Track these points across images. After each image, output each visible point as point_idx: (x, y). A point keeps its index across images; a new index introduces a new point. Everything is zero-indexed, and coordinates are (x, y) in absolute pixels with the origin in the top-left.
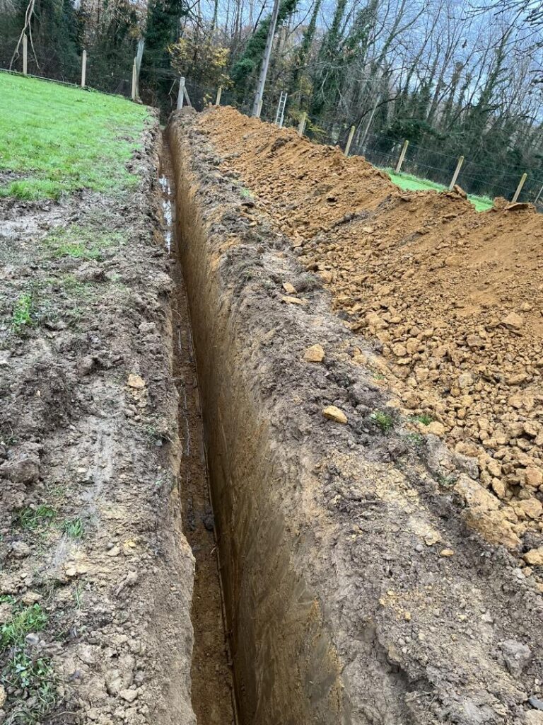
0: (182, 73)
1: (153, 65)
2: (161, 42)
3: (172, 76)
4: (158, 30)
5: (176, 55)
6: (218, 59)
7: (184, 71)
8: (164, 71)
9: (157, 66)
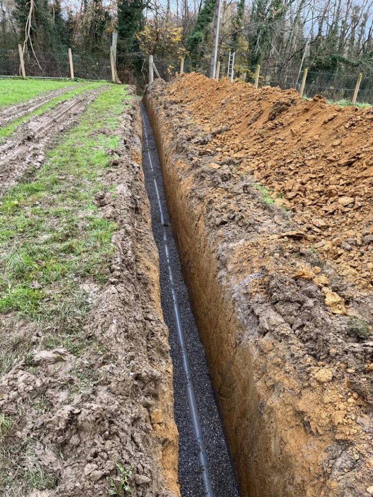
0: (150, 53)
1: (127, 51)
2: (131, 32)
3: (142, 57)
4: (127, 23)
5: (143, 40)
6: (174, 36)
7: (150, 51)
8: (135, 54)
9: (130, 51)
